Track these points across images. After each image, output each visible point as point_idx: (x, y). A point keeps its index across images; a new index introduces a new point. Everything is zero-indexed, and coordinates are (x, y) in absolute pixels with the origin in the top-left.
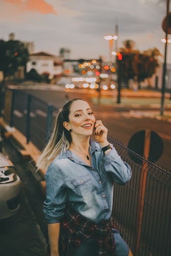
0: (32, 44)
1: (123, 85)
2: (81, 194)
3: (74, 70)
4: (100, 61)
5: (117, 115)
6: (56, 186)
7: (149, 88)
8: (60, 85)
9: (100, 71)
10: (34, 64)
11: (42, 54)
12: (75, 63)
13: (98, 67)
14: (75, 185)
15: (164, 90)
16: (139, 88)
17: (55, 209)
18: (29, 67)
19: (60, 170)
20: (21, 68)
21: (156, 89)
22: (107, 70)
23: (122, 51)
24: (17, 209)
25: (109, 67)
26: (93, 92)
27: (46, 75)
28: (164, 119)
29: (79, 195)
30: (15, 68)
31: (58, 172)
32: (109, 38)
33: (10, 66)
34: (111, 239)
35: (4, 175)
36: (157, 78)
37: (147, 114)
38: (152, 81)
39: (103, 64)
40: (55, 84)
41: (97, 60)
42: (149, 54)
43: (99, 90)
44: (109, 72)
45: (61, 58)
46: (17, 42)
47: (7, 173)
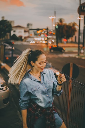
0: (13, 22)
1: (59, 41)
2: (36, 95)
3: (34, 34)
4: (47, 29)
5: (56, 56)
6: (24, 91)
7: (72, 42)
8: (28, 42)
9: (47, 34)
10: (14, 31)
11: (18, 27)
12: (35, 31)
13: (46, 32)
14: (33, 91)
15: (79, 43)
16: (67, 42)
17: (24, 103)
18: (12, 33)
19: (25, 84)
20: (8, 34)
21: (75, 42)
22: (51, 34)
23: (58, 24)
24: (8, 103)
25: (52, 32)
26: (44, 45)
27: (21, 37)
28: (80, 57)
29: (35, 95)
30: (5, 34)
31: (24, 85)
32: (51, 18)
33: (3, 33)
34: (53, 116)
35: (1, 87)
36: (76, 37)
37: (71, 55)
38: (73, 39)
39: (49, 31)
40: (25, 41)
41: (46, 29)
42: (71, 25)
43: (47, 44)
44: (52, 34)
45: (28, 28)
46: (6, 21)
47: (2, 86)
